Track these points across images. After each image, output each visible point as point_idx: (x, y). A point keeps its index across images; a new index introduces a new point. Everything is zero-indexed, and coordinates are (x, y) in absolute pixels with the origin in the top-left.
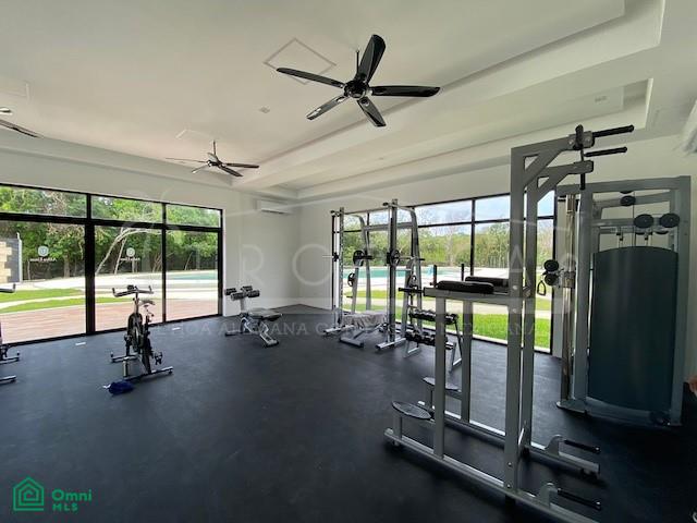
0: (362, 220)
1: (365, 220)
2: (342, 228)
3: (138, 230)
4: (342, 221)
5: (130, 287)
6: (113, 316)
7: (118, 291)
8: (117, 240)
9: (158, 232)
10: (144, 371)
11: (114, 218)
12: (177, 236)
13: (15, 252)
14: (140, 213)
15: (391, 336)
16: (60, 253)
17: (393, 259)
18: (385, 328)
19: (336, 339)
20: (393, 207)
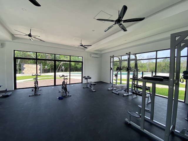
0: (119, 58)
1: (120, 58)
2: (113, 61)
3: (65, 62)
4: (113, 59)
5: (63, 75)
6: (59, 82)
7: (60, 76)
8: (60, 64)
9: (69, 63)
10: (65, 95)
11: (60, 59)
12: (73, 63)
13: (41, 67)
14: (65, 58)
15: (128, 92)
16: (49, 67)
17: (129, 70)
18: (126, 90)
19: (111, 92)
20: (129, 54)
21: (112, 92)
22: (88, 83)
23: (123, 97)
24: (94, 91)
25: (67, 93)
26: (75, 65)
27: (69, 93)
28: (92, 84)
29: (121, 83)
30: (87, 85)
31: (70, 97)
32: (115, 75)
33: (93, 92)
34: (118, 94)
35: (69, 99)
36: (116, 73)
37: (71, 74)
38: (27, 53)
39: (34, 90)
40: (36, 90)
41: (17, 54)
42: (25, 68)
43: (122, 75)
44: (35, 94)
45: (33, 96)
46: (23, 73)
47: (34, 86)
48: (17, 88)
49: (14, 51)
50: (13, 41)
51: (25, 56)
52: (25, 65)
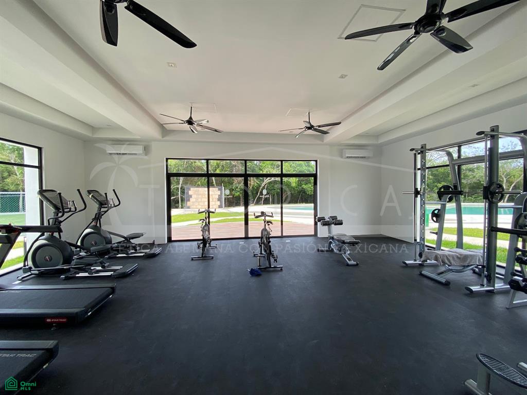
0: (449, 154)
1: (455, 156)
2: (423, 165)
3: (273, 179)
4: (423, 158)
5: (262, 213)
6: (255, 230)
7: (257, 214)
8: (263, 185)
9: (278, 179)
10: (268, 266)
11: (261, 172)
12: (293, 181)
13: (221, 193)
14: (274, 168)
15: (490, 279)
16: (239, 193)
17: (493, 194)
18: (481, 271)
19: (416, 272)
20: (493, 135)
21: (421, 275)
22: (333, 238)
23: (466, 295)
24: (352, 262)
25: (272, 260)
26: (300, 184)
27: (276, 260)
28: (344, 242)
29: (460, 244)
30: (331, 243)
31: (280, 273)
32: (434, 214)
33: (348, 265)
34: (447, 284)
35: (276, 279)
36: (439, 207)
37: (284, 210)
38: (195, 162)
39: (201, 246)
40: (205, 246)
41: (178, 166)
42: (191, 196)
43: (464, 217)
44: (202, 257)
45: (198, 259)
46: (189, 208)
47: (202, 238)
48: (172, 239)
49: (167, 159)
50: (164, 139)
51: (193, 171)
52: (192, 189)
